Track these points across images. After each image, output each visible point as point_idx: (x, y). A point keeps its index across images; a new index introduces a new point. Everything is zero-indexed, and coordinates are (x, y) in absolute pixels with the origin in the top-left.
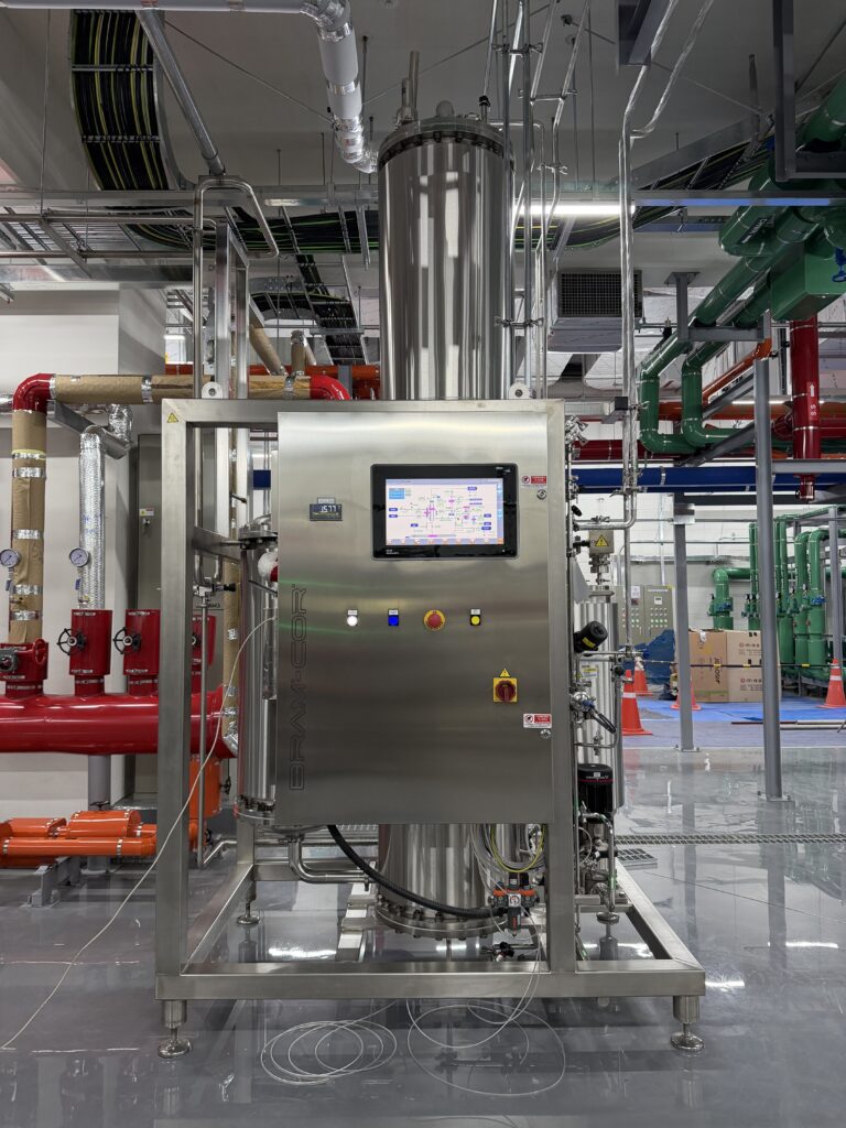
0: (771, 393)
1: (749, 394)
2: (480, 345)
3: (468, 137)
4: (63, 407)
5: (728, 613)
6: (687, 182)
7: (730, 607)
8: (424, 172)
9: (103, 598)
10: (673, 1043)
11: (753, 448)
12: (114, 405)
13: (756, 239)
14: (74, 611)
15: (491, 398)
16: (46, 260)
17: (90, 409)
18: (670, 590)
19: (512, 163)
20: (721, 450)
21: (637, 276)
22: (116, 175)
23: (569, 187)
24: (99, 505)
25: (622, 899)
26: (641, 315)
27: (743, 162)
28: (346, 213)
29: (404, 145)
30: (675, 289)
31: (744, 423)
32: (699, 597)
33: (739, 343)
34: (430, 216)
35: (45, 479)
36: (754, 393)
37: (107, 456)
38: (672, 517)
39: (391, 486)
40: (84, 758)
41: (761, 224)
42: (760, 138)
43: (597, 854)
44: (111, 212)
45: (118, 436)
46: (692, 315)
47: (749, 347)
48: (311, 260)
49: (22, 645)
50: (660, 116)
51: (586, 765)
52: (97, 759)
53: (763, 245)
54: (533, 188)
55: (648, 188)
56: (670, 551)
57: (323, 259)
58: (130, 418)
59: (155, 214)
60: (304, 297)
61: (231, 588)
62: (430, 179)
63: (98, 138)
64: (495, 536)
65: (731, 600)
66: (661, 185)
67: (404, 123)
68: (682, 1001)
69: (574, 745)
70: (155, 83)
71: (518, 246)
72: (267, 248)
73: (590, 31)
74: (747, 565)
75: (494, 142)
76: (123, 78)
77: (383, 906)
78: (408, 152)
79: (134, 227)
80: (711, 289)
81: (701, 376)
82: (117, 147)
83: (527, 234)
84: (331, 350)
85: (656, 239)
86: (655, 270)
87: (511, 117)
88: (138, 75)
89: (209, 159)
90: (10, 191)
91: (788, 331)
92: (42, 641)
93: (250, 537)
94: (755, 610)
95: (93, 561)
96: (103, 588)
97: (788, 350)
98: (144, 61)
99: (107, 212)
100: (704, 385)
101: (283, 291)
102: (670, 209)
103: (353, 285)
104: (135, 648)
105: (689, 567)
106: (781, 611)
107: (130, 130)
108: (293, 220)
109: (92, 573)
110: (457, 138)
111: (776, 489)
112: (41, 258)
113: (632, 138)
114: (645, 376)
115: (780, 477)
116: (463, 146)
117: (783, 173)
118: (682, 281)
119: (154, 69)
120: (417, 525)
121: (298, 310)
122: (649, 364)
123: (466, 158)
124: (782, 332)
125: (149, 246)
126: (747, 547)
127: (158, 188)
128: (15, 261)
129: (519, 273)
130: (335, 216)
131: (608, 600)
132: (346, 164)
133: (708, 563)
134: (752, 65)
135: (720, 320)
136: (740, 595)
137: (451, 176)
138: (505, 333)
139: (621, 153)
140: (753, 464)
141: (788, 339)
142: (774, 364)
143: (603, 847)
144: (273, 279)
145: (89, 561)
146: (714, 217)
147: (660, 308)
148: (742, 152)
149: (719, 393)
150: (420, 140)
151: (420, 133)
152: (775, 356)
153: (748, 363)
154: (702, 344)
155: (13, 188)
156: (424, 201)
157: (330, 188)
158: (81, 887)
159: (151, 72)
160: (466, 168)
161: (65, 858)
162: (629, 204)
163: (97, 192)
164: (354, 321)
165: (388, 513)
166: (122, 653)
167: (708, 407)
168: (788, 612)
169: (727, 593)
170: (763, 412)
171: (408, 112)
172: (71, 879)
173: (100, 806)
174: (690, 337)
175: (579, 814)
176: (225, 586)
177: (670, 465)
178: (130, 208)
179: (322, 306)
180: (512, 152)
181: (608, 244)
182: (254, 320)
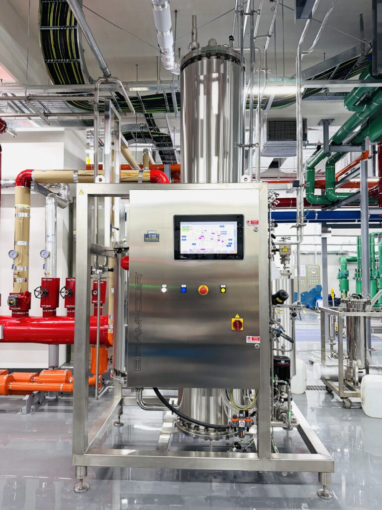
0: (368, 176)
1: (358, 176)
2: (228, 156)
3: (222, 56)
4: (38, 184)
5: (346, 278)
6: (329, 76)
7: (347, 275)
8: (202, 74)
9: (56, 272)
10: (318, 495)
11: (360, 202)
12: (61, 184)
13: (362, 103)
14: (42, 278)
15: (233, 182)
16: (31, 117)
17: (51, 186)
18: (319, 267)
19: (244, 68)
20: (344, 203)
21: (304, 122)
22: (61, 78)
23: (272, 80)
24: (54, 230)
25: (294, 421)
26: (306, 140)
27: (356, 66)
28: (167, 94)
29: (192, 60)
30: (323, 127)
31: (354, 190)
32: (333, 270)
33: (353, 152)
34: (204, 94)
35: (30, 218)
36: (360, 176)
37: (58, 207)
38: (321, 234)
39: (183, 225)
40: (47, 345)
41: (365, 96)
42: (365, 54)
43: (283, 400)
44: (59, 95)
45: (63, 198)
46: (331, 139)
47: (357, 154)
48: (151, 116)
49: (19, 294)
50: (316, 44)
51: (278, 357)
52: (53, 346)
53: (366, 106)
54: (254, 80)
55: (310, 79)
56: (319, 249)
57: (157, 115)
58: (69, 190)
59: (79, 96)
60: (148, 133)
61: (112, 270)
62: (204, 76)
63: (52, 60)
64: (233, 250)
65: (348, 271)
66: (316, 78)
67: (193, 49)
68: (323, 474)
69: (272, 349)
70: (78, 34)
71: (247, 108)
72: (130, 111)
73: (282, 5)
74: (356, 255)
75: (236, 58)
76: (63, 32)
77: (180, 422)
78: (194, 63)
79: (70, 102)
80: (340, 127)
81: (334, 168)
82: (61, 65)
83: (251, 102)
84: (161, 157)
85: (313, 104)
86: (313, 118)
87: (244, 46)
88: (70, 31)
89: (103, 70)
90: (13, 86)
91: (377, 147)
92: (28, 292)
93: (119, 247)
94: (359, 276)
95: (51, 255)
96: (56, 268)
97: (377, 155)
98: (73, 24)
99: (57, 95)
100: (336, 172)
101: (139, 130)
102: (321, 89)
103: (171, 127)
104: (69, 295)
105: (329, 256)
106: (371, 277)
107: (67, 57)
108: (142, 97)
109: (50, 261)
110: (218, 56)
111: (370, 221)
112: (29, 116)
113: (302, 55)
114: (308, 168)
115: (372, 216)
116: (221, 60)
117: (376, 71)
118: (326, 123)
119: (77, 28)
120: (195, 244)
121: (146, 139)
122: (310, 162)
123: (222, 66)
124: (374, 147)
125: (77, 110)
126: (356, 247)
127: (80, 83)
128: (17, 118)
129: (247, 121)
130: (162, 95)
131: (289, 278)
132: (166, 70)
133: (337, 254)
134: (361, 19)
135: (344, 142)
136: (352, 269)
137: (215, 75)
138: (240, 150)
139: (297, 62)
140: (359, 209)
141: (377, 150)
142: (370, 162)
143: (285, 396)
144: (134, 125)
145: (49, 256)
146: (341, 93)
147: (315, 136)
148: (356, 61)
149: (343, 176)
150: (200, 58)
151: (200, 53)
152: (370, 158)
153: (357, 162)
154: (335, 153)
155: (15, 85)
156: (202, 87)
157: (159, 81)
158: (44, 405)
159: (76, 29)
160: (222, 71)
161: (37, 392)
162: (301, 87)
163: (52, 86)
164: (172, 144)
165: (181, 238)
166: (64, 298)
167: (338, 183)
168: (375, 278)
169: (346, 268)
170: (364, 185)
171: (195, 44)
172: (40, 401)
173: (53, 368)
174: (330, 150)
175: (274, 381)
176: (109, 269)
177: (320, 210)
178: (67, 93)
179: (157, 137)
180: (244, 62)
181: (291, 106)
182: (123, 144)
